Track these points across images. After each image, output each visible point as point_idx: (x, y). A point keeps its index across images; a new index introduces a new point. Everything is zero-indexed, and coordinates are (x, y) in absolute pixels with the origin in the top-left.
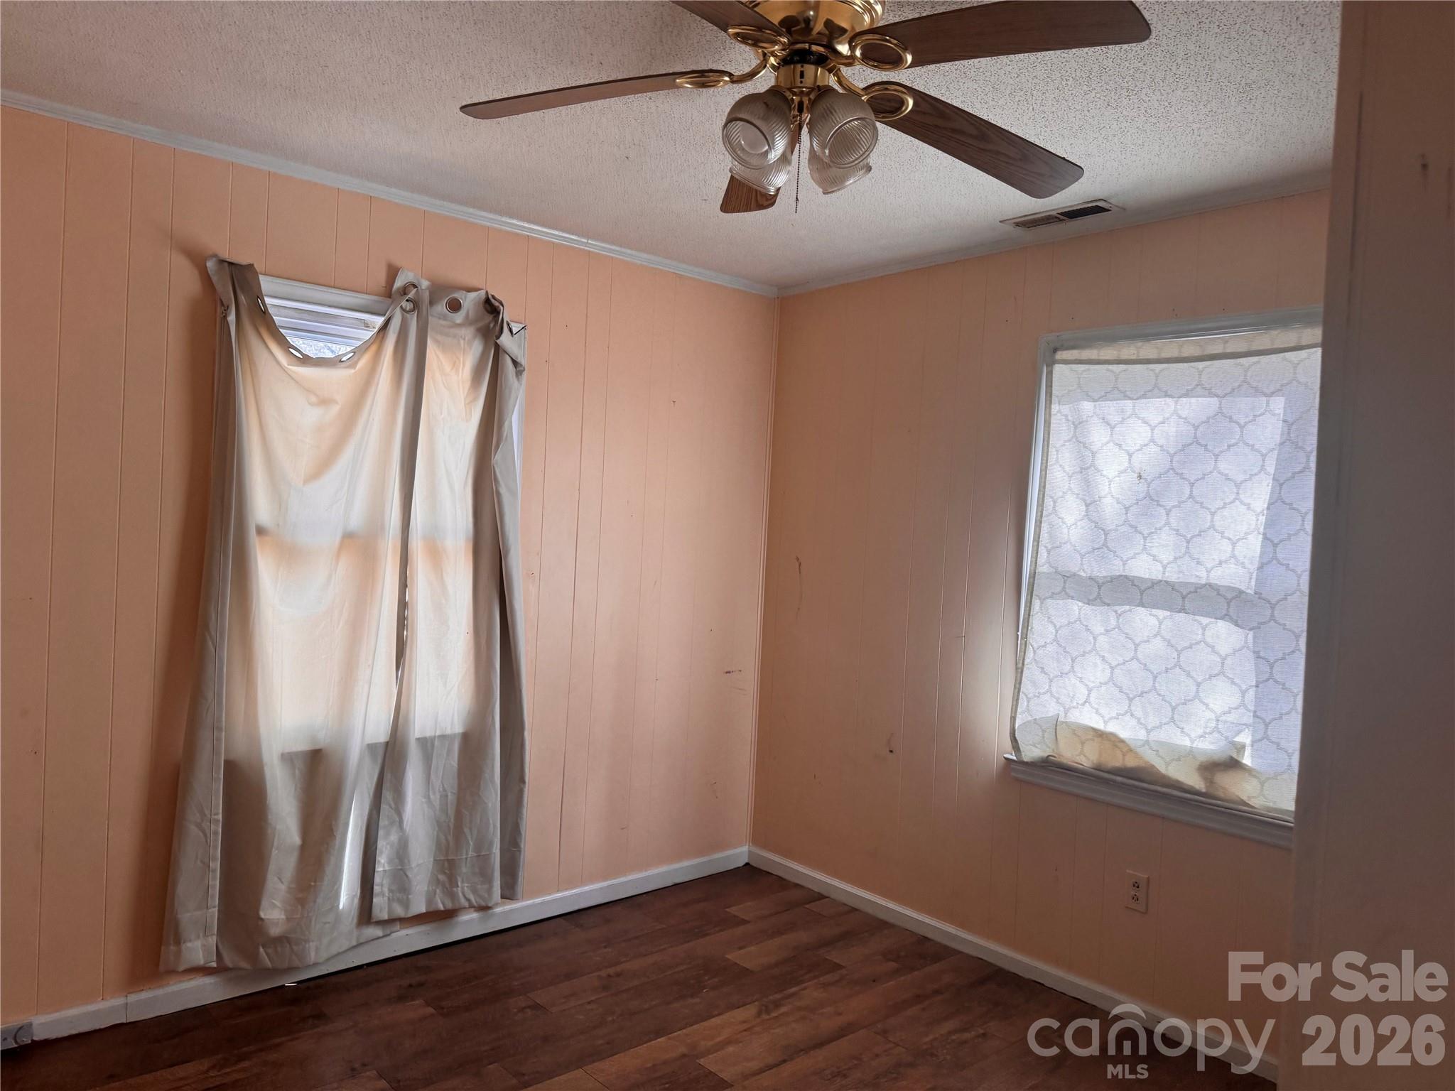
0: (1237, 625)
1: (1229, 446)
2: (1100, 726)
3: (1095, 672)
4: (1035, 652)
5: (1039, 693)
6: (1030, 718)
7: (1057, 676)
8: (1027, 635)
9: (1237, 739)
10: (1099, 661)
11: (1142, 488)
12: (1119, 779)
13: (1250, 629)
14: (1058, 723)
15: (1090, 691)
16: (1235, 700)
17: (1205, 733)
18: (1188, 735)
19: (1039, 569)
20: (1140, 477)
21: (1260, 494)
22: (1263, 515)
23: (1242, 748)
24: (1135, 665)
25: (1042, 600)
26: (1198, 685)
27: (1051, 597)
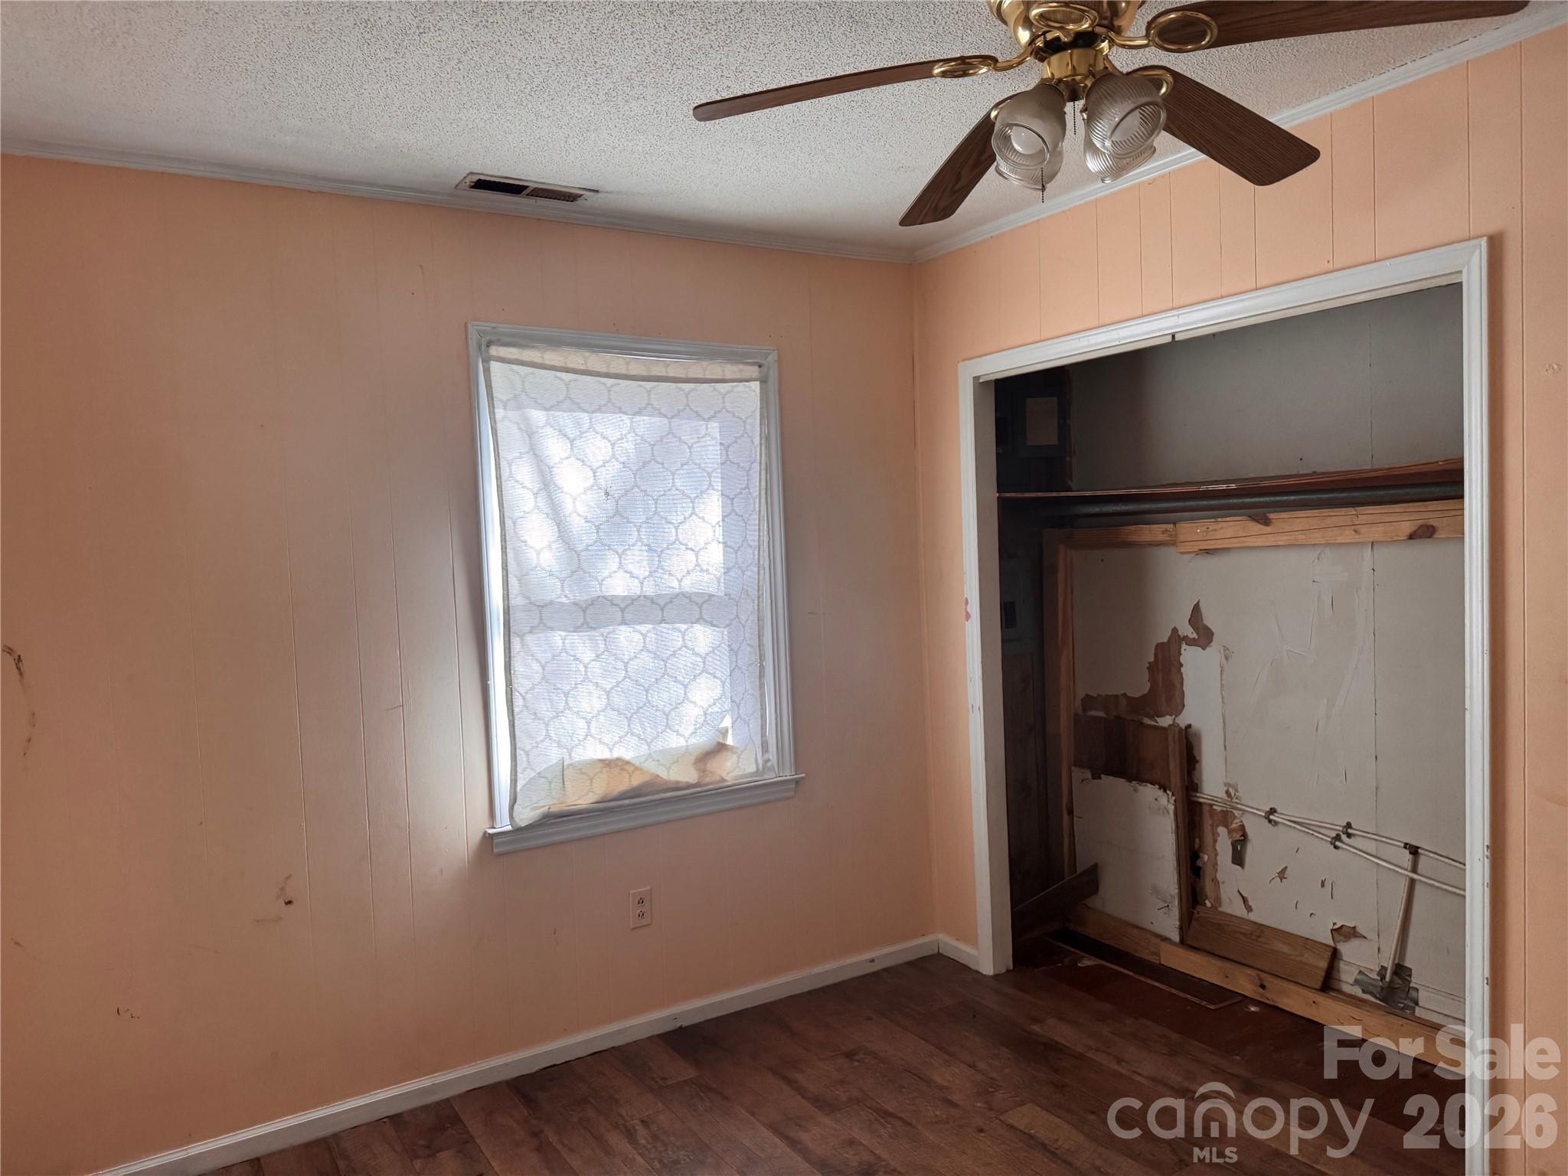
0: (713, 625)
1: (682, 465)
2: (606, 755)
3: (590, 701)
4: (524, 698)
5: (536, 742)
6: (533, 774)
7: (552, 718)
8: (511, 681)
9: (722, 725)
10: (592, 688)
11: (610, 505)
12: (627, 802)
13: (725, 627)
14: (565, 767)
15: (589, 723)
16: (718, 691)
17: (696, 729)
18: (682, 736)
19: (513, 602)
20: (607, 494)
21: (713, 507)
22: (720, 526)
23: (724, 733)
24: (628, 683)
25: (522, 636)
26: (686, 687)
27: (530, 632)
